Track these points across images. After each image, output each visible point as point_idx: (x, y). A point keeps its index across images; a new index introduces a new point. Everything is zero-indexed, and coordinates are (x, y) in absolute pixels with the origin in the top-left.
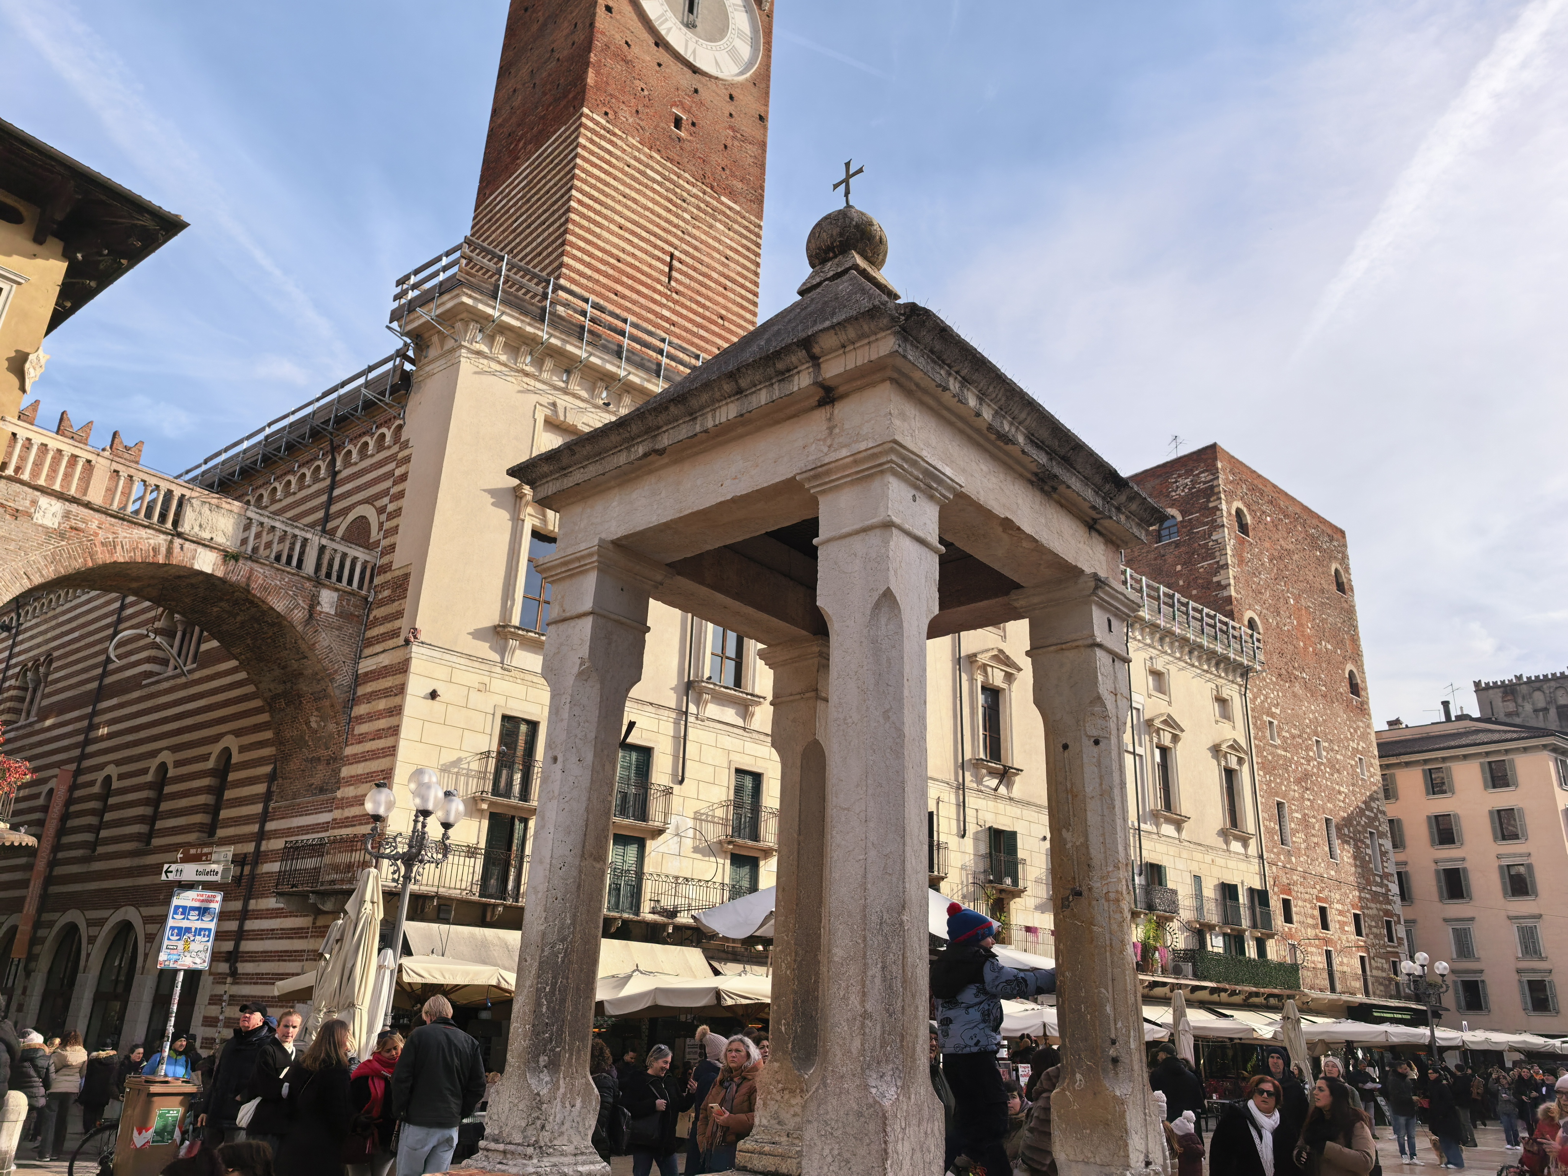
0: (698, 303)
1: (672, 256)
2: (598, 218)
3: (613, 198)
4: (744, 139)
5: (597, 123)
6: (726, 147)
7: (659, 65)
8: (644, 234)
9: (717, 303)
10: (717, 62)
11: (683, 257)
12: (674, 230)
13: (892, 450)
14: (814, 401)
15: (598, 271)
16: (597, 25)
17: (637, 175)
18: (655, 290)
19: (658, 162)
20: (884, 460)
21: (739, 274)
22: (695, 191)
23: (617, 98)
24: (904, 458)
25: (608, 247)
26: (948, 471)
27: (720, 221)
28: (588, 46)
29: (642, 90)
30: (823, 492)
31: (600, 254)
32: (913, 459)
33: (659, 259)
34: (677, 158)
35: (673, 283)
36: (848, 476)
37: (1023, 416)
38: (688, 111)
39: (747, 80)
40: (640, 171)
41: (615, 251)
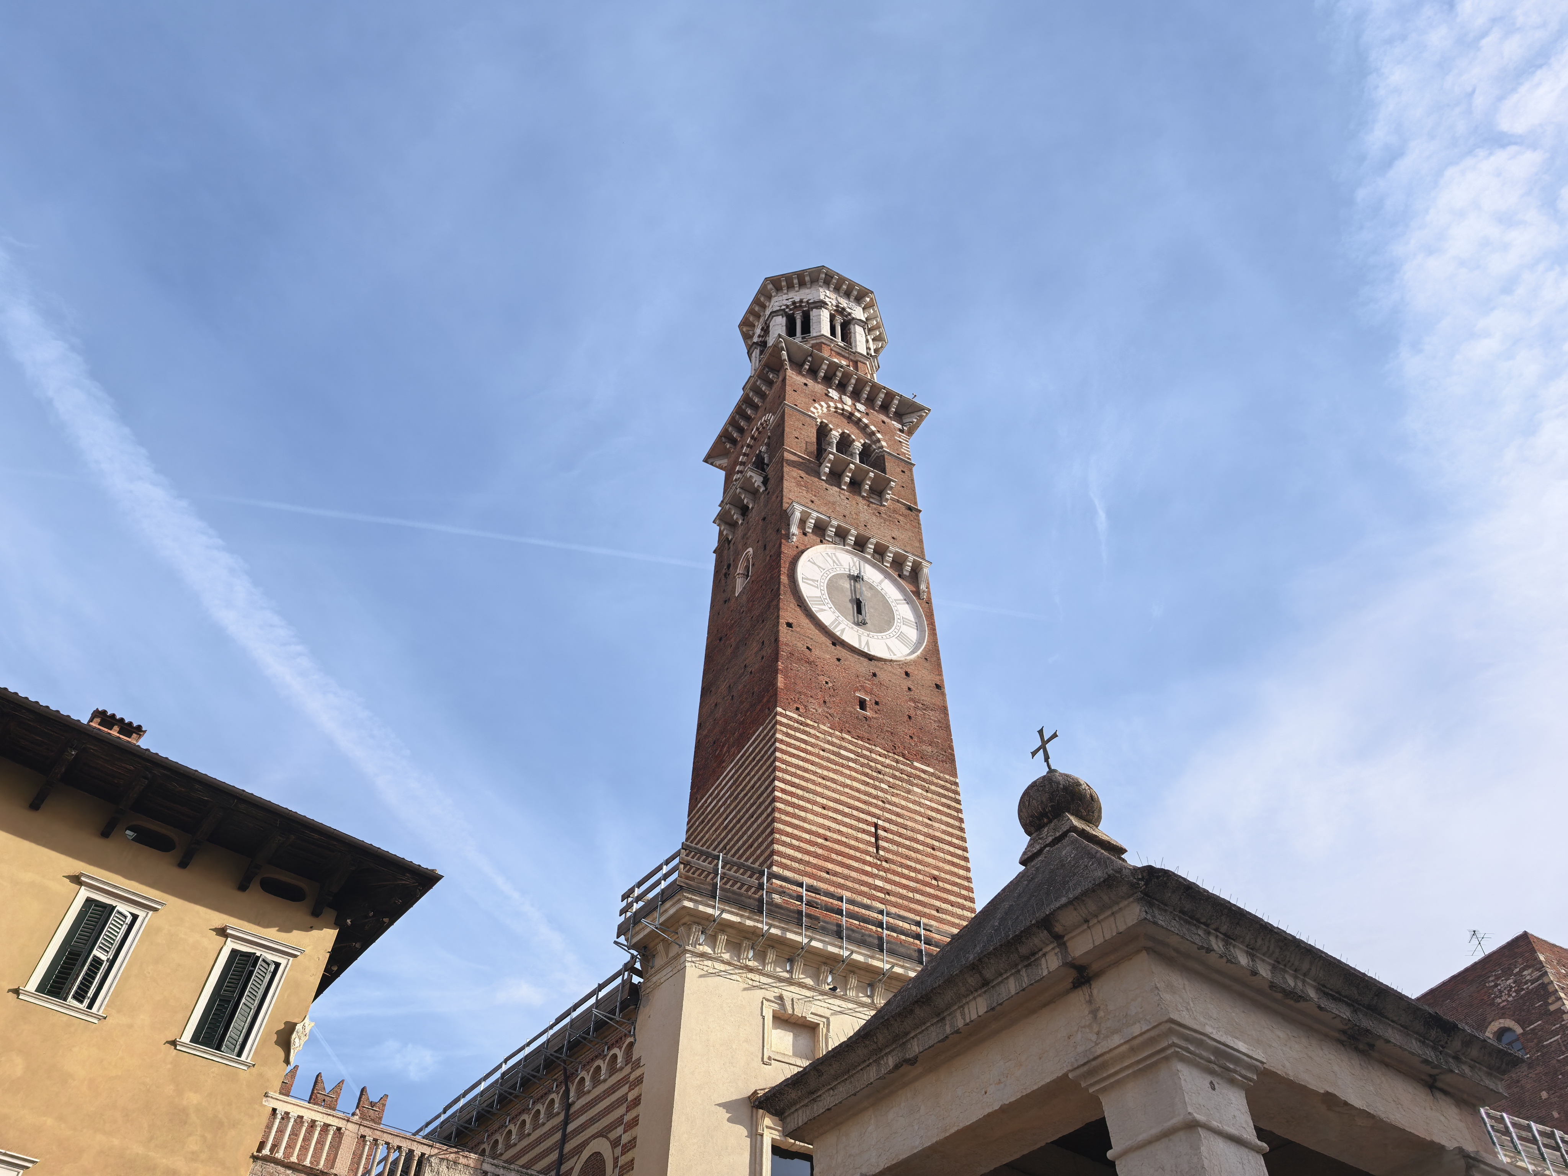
0: (909, 867)
1: (876, 826)
2: (802, 803)
3: (813, 782)
4: (926, 708)
5: (790, 718)
6: (910, 717)
7: (839, 660)
8: (847, 810)
9: (928, 865)
10: (889, 648)
11: (887, 825)
12: (874, 801)
13: (1171, 1031)
14: (1067, 983)
15: (808, 853)
16: (781, 639)
17: (832, 757)
18: (865, 862)
19: (850, 742)
20: (1164, 1044)
21: (944, 832)
22: (888, 761)
23: (805, 694)
24: (1187, 1039)
25: (814, 828)
26: (1242, 1046)
27: (917, 785)
28: (776, 657)
29: (827, 683)
30: (1104, 1090)
31: (807, 836)
32: (1198, 1039)
33: (864, 831)
34: (866, 735)
35: (881, 853)
36: (1128, 1067)
37: (1305, 966)
38: (871, 693)
39: (918, 657)
40: (834, 753)
41: (821, 831)
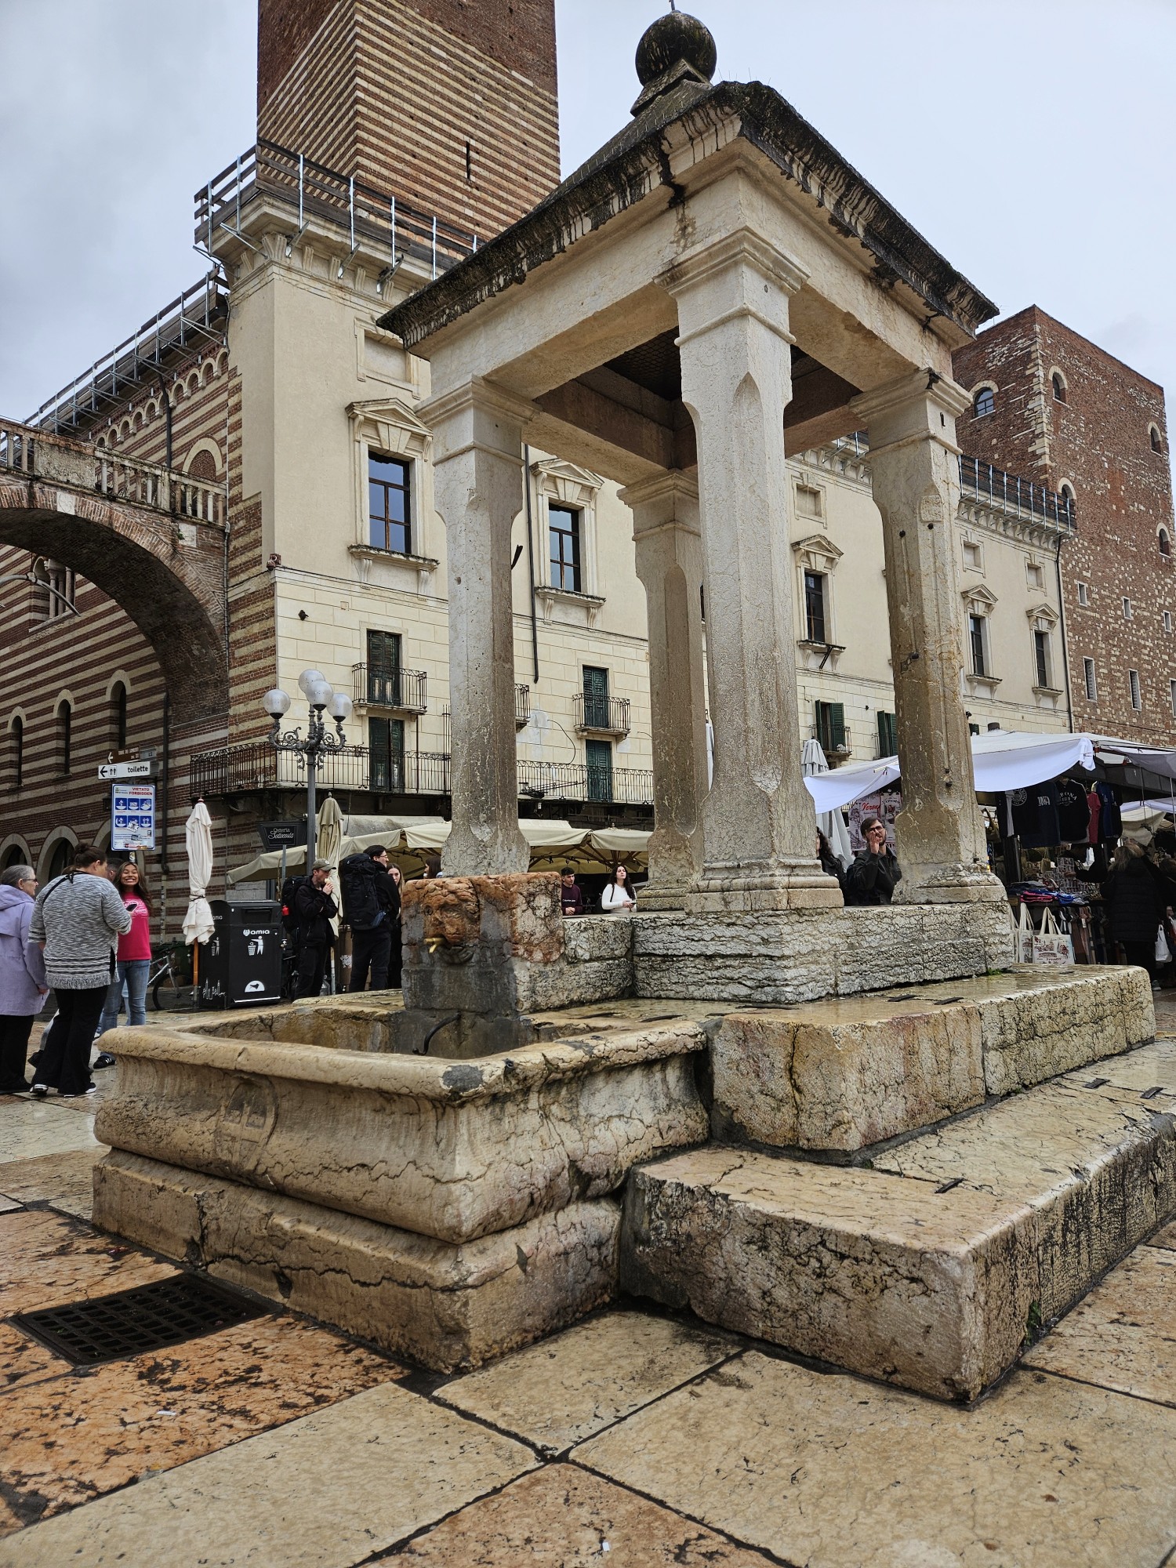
0: (500, 198)
1: (468, 146)
2: (387, 110)
3: (399, 84)
6: (511, 11)
8: (437, 123)
9: (520, 197)
11: (479, 146)
12: (467, 115)
13: (745, 239)
14: (665, 203)
15: (396, 170)
17: (421, 53)
18: (456, 188)
19: (442, 36)
20: (737, 249)
21: (539, 161)
22: (483, 66)
24: (755, 247)
25: (401, 142)
26: (795, 260)
27: (514, 101)
30: (681, 293)
31: (396, 151)
32: (763, 247)
33: (455, 151)
34: (462, 30)
35: (473, 178)
36: (703, 272)
37: (863, 203)
40: (424, 49)
41: (409, 146)
